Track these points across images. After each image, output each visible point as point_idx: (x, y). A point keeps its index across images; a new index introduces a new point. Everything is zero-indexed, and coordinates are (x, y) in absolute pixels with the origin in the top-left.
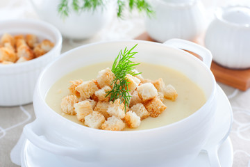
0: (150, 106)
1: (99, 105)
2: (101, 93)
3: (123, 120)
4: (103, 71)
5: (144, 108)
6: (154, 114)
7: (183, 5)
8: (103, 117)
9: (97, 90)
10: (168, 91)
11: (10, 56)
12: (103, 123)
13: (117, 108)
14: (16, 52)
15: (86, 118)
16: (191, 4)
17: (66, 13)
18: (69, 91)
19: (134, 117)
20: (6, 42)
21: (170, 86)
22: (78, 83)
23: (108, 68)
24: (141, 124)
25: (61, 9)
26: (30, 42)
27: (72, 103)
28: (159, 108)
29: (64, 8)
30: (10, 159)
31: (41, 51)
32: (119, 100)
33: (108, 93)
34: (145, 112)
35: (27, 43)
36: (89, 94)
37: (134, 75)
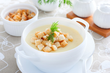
0: (62, 43)
1: (44, 41)
2: (45, 37)
3: (51, 48)
4: (47, 29)
5: (59, 44)
6: (63, 46)
7: (86, 2)
8: (44, 46)
9: (44, 36)
10: (70, 38)
11: (19, 18)
12: (44, 48)
13: (49, 43)
14: (21, 16)
15: (38, 46)
16: (89, 2)
17: (41, 4)
18: (35, 35)
19: (55, 47)
20: (18, 12)
21: (71, 36)
22: (38, 33)
23: (49, 28)
24: (57, 49)
25: (39, 2)
26: (27, 13)
27: (34, 40)
28: (65, 44)
29: (40, 2)
30: (14, 56)
31: (30, 17)
32: (50, 41)
33: (48, 37)
34: (60, 45)
35: (26, 13)
36: (41, 37)
37: (58, 31)
